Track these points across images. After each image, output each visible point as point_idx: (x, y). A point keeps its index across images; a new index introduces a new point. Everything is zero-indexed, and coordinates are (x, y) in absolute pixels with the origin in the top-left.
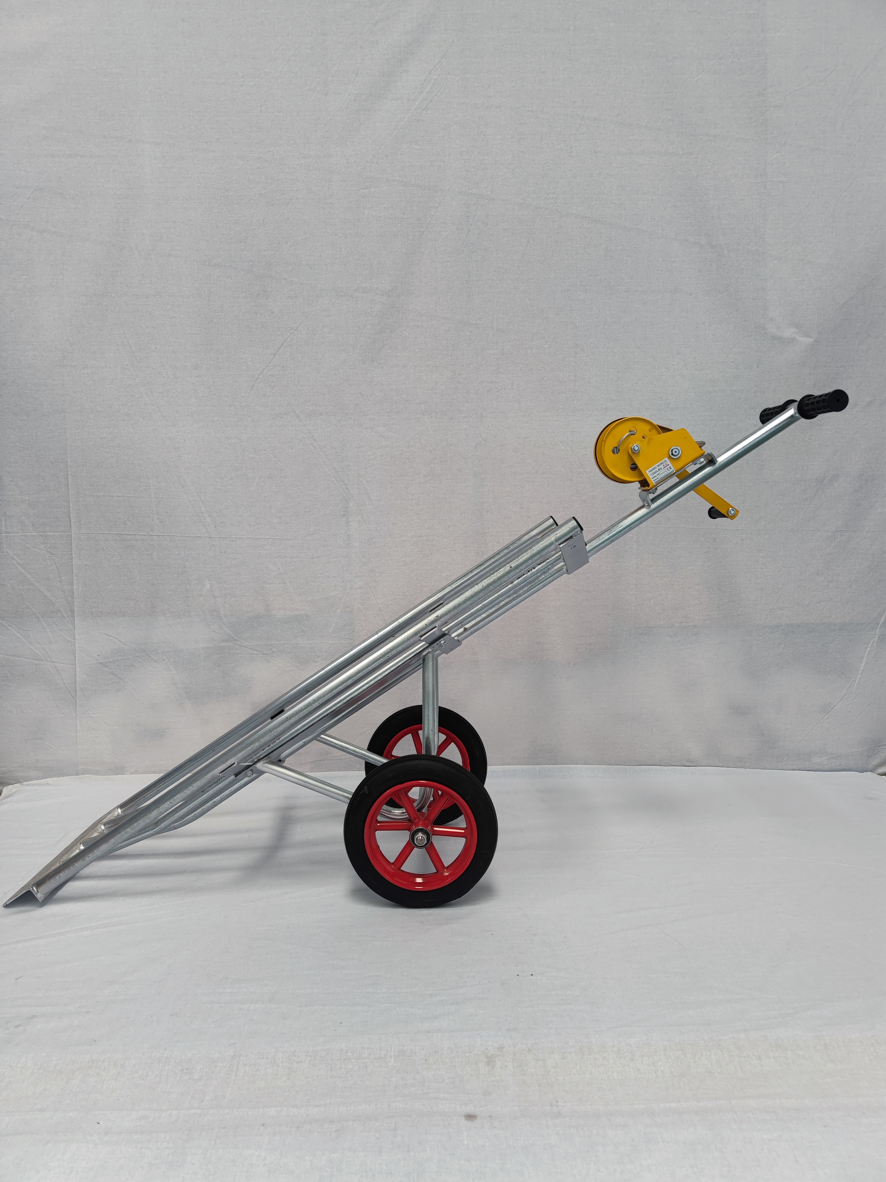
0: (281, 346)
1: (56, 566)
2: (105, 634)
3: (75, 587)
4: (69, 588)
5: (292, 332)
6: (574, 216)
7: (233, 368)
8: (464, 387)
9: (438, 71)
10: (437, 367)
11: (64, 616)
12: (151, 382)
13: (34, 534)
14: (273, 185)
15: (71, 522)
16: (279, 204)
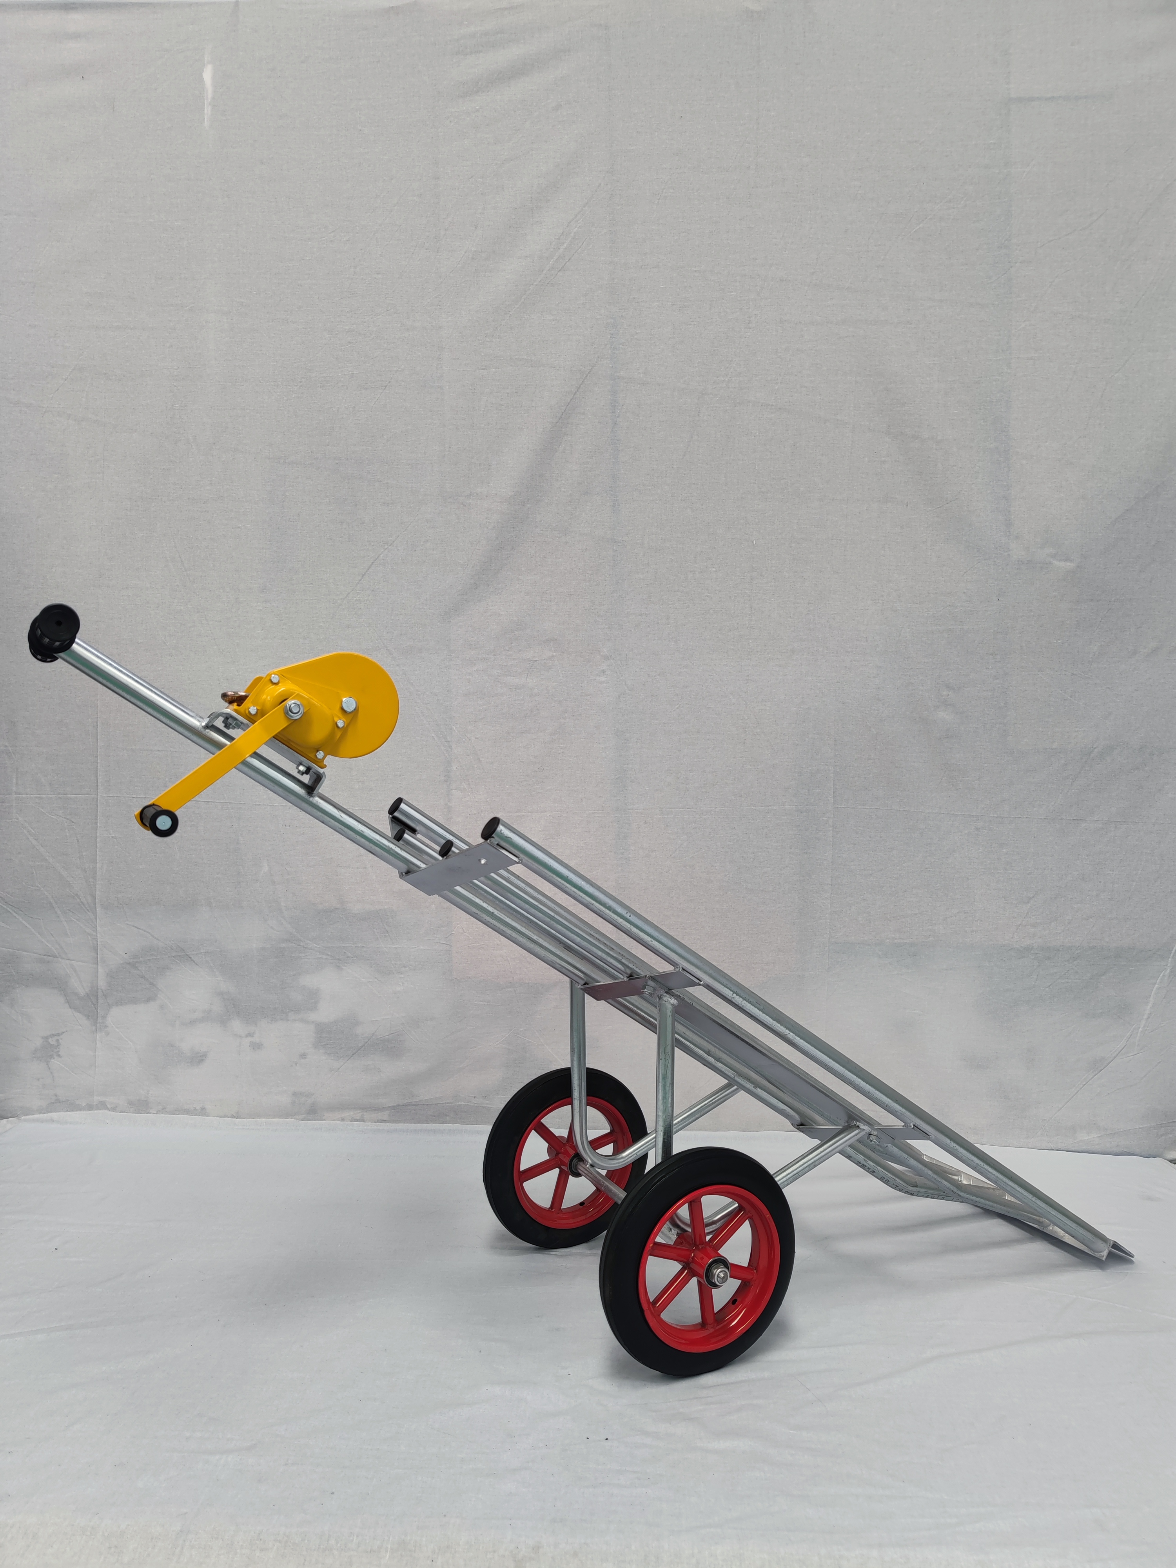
0: (372, 564)
1: (77, 837)
2: (133, 926)
3: (98, 865)
4: (91, 867)
5: (386, 547)
6: (751, 404)
7: (310, 591)
8: (606, 621)
9: (579, 222)
10: (571, 595)
11: (82, 903)
12: (207, 608)
13: (51, 796)
14: (367, 364)
15: (98, 781)
16: (374, 388)
